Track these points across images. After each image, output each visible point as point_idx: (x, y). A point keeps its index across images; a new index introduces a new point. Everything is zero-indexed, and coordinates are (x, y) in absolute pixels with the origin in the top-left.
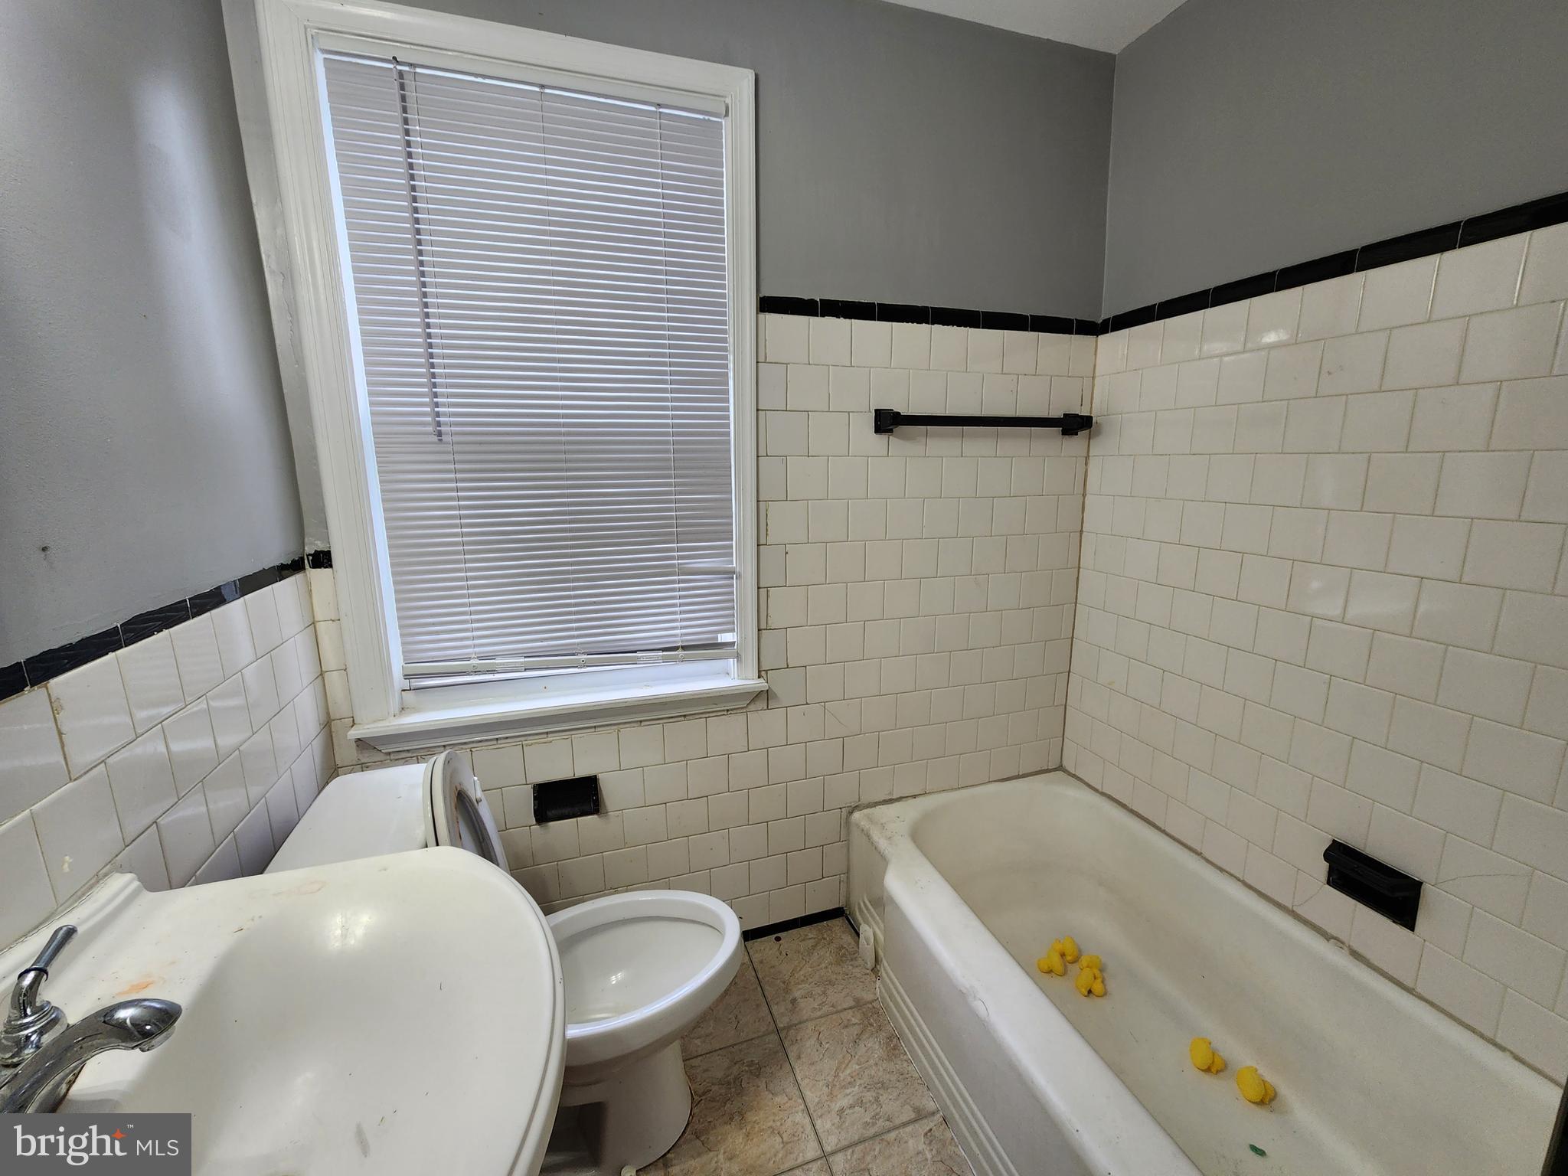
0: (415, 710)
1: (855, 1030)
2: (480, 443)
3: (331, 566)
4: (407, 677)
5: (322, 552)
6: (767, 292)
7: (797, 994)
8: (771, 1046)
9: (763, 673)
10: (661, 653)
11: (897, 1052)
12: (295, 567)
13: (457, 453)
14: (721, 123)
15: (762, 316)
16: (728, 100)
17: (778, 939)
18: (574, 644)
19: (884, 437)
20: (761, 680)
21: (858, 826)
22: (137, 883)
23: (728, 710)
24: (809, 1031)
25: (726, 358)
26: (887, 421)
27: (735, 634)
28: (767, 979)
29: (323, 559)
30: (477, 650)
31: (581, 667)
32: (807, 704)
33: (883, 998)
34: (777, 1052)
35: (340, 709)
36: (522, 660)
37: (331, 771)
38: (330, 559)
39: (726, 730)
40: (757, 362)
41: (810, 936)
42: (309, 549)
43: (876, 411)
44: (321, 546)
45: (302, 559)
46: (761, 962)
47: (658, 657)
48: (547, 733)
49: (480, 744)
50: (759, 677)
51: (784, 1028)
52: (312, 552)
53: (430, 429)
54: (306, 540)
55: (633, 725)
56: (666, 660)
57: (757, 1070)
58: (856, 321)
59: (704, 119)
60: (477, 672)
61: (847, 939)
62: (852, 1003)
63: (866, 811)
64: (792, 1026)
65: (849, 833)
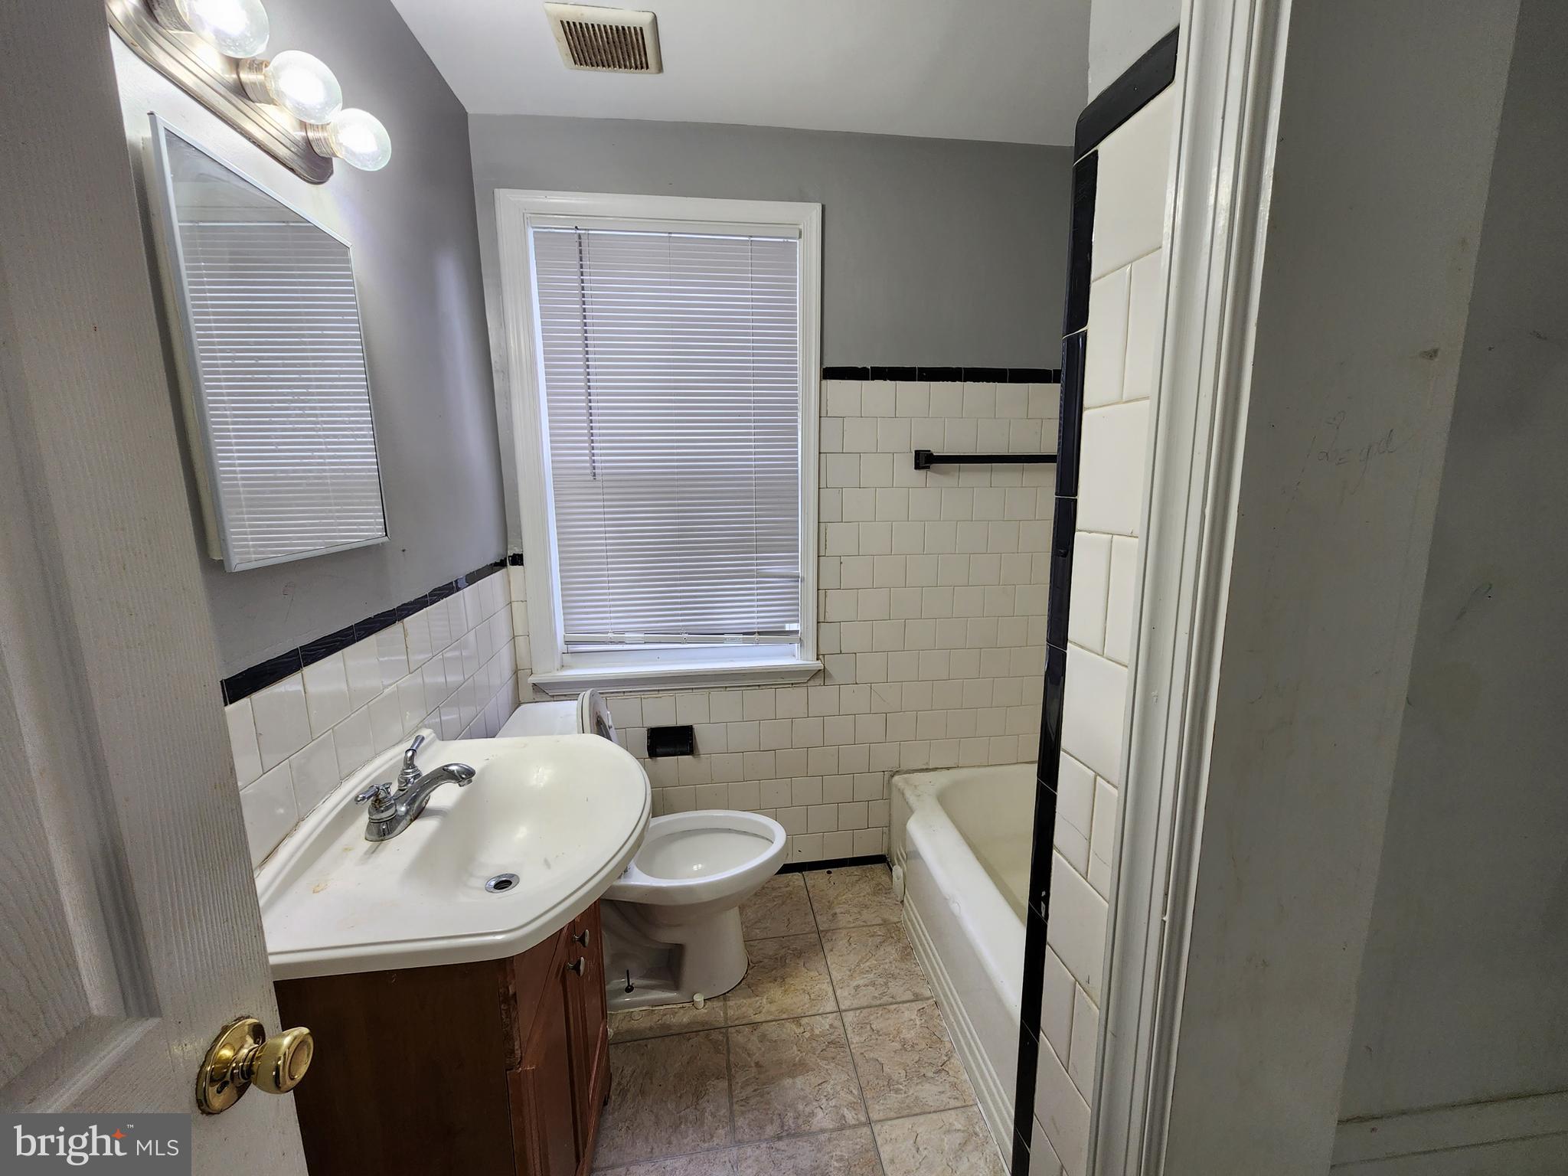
0: (570, 667)
1: (878, 940)
2: (621, 481)
3: (522, 564)
4: (567, 643)
5: (518, 555)
6: (828, 364)
7: (838, 911)
8: (812, 940)
9: (821, 657)
10: (741, 636)
11: (909, 957)
12: (501, 564)
13: (606, 487)
14: (796, 243)
15: (824, 382)
16: (801, 227)
17: (829, 872)
18: (679, 626)
19: (922, 472)
20: (819, 661)
21: (896, 786)
22: (433, 735)
23: (792, 684)
24: (843, 935)
25: (796, 415)
26: (925, 460)
27: (799, 624)
28: (815, 898)
29: (517, 560)
30: (613, 626)
31: (683, 643)
32: (857, 684)
33: (905, 921)
34: (816, 945)
35: (523, 663)
36: (643, 635)
37: (517, 704)
38: (522, 560)
39: (791, 699)
40: (820, 417)
41: (856, 873)
42: (510, 553)
43: (916, 451)
44: (517, 551)
45: (506, 559)
46: (814, 886)
47: (740, 638)
48: (659, 690)
49: (613, 695)
50: (817, 659)
51: (823, 931)
52: (512, 555)
53: (589, 471)
54: (509, 547)
55: (720, 689)
56: (744, 641)
57: (799, 954)
58: (900, 382)
59: (784, 241)
60: (612, 643)
61: (885, 878)
62: (881, 922)
63: (905, 776)
64: (829, 930)
65: (890, 793)
